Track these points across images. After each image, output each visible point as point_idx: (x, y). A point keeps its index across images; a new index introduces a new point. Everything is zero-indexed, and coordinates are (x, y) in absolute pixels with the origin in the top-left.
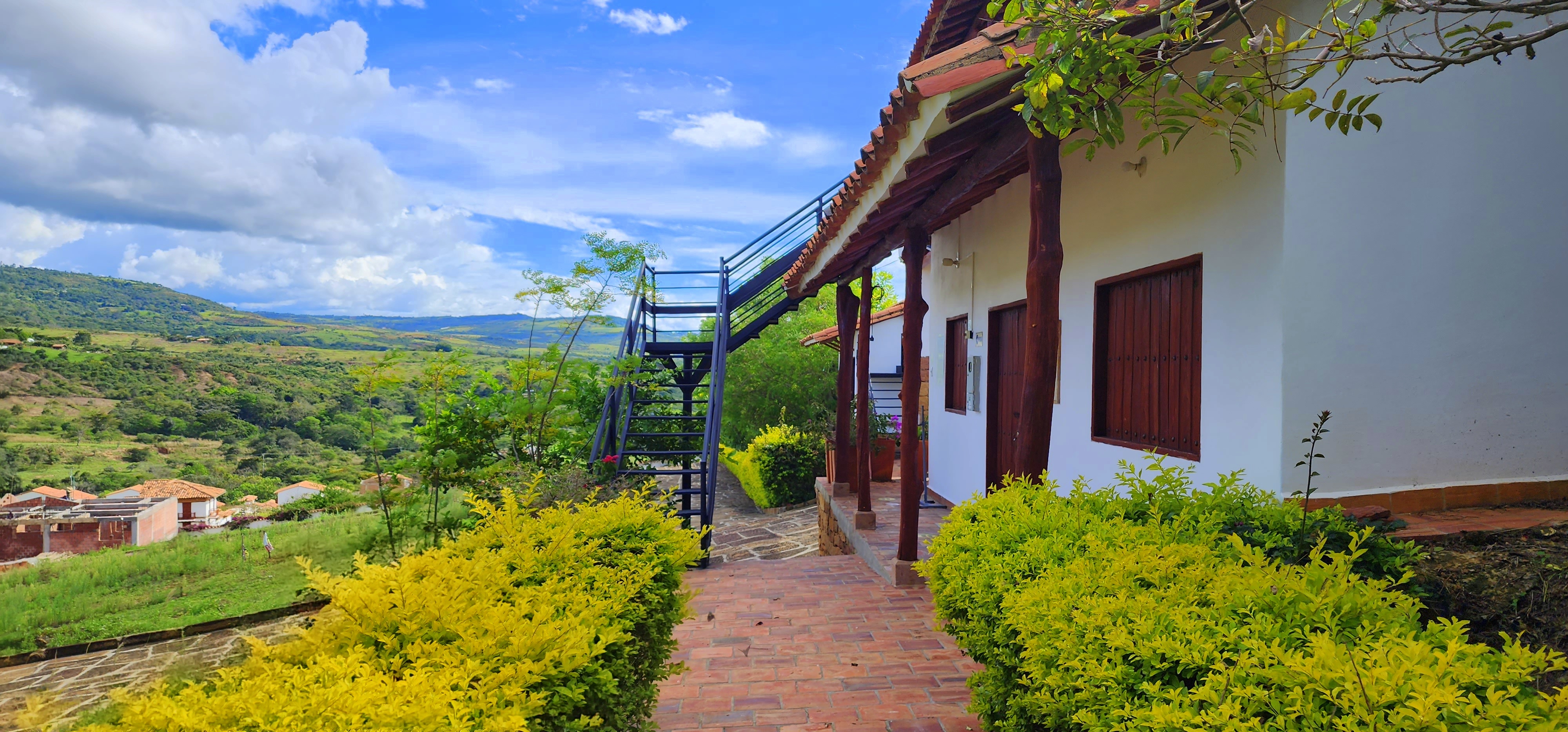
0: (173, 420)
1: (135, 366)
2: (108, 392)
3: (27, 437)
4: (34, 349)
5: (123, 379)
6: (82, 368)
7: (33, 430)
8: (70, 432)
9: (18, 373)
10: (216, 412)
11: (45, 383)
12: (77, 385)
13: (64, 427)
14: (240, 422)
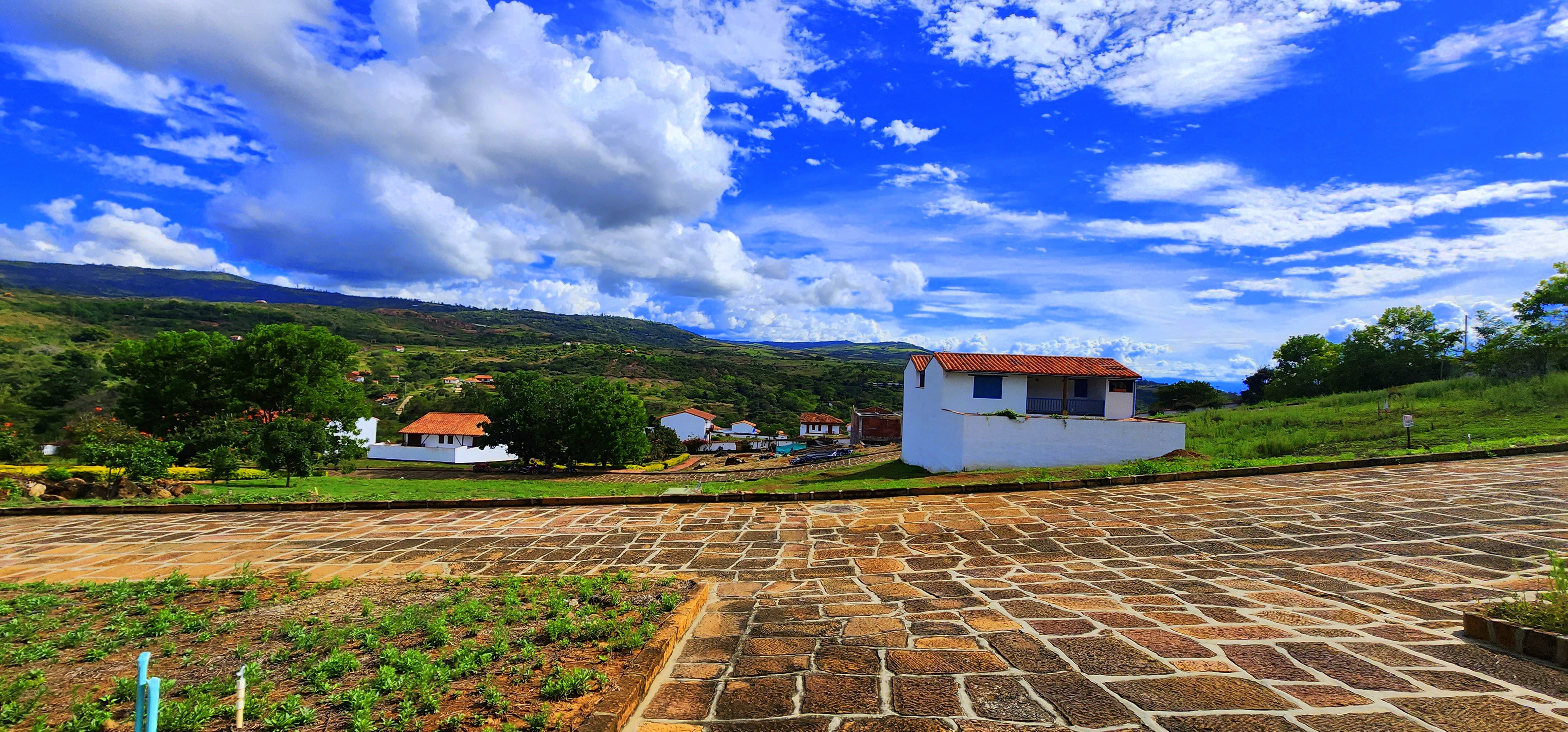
0: (708, 392)
1: (684, 364)
2: (675, 377)
3: (648, 398)
4: (640, 355)
5: (680, 371)
6: (662, 365)
7: (649, 394)
8: (667, 397)
9: (636, 367)
10: (726, 389)
11: (648, 371)
12: (660, 373)
13: (662, 393)
14: (738, 394)
